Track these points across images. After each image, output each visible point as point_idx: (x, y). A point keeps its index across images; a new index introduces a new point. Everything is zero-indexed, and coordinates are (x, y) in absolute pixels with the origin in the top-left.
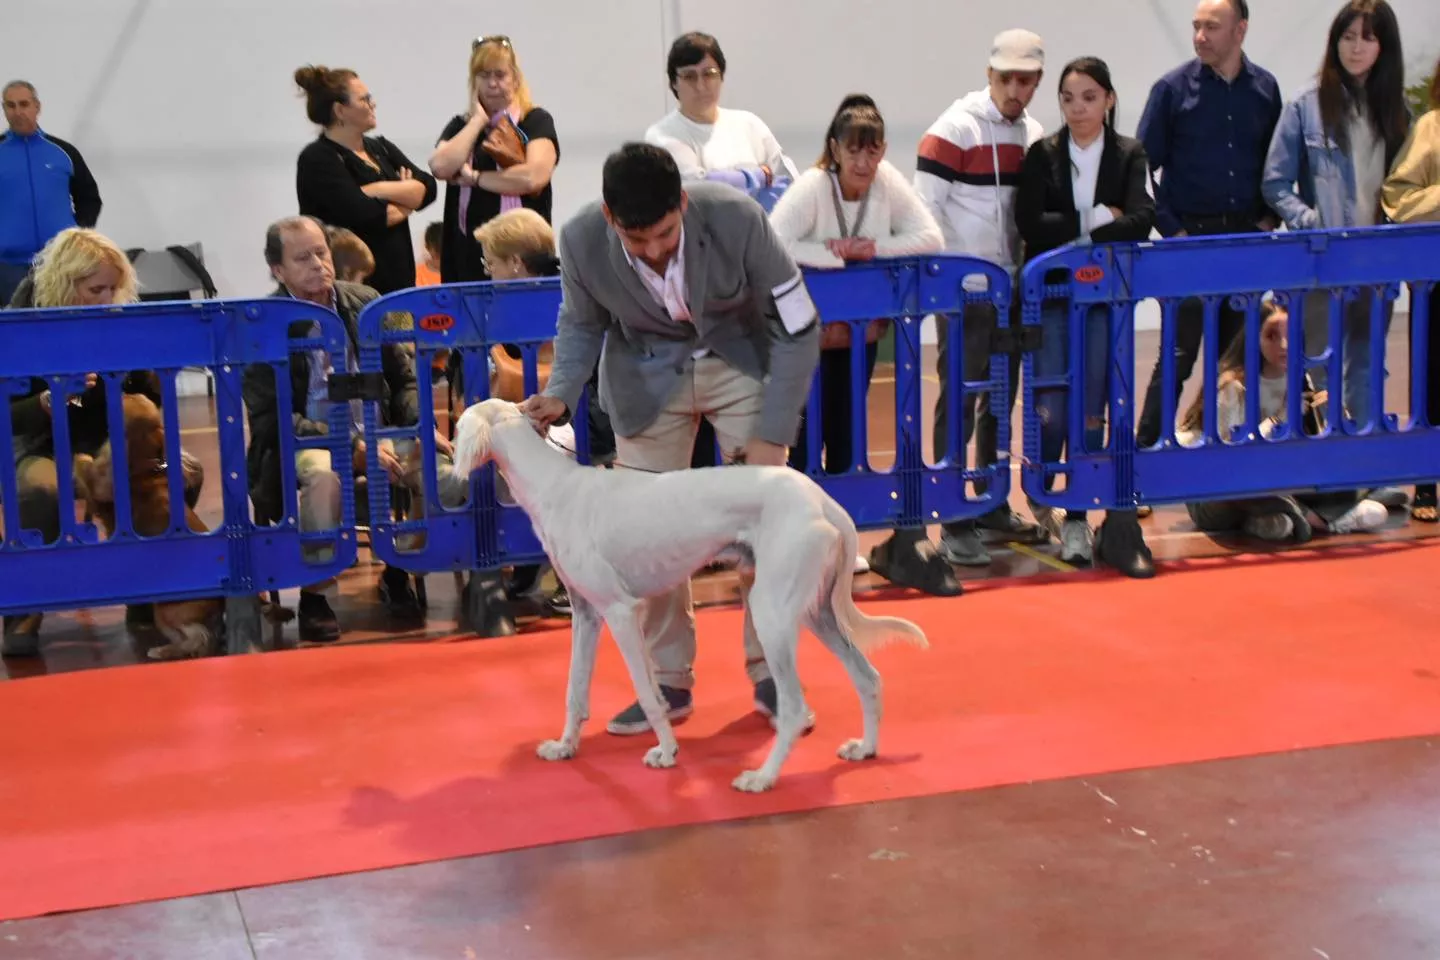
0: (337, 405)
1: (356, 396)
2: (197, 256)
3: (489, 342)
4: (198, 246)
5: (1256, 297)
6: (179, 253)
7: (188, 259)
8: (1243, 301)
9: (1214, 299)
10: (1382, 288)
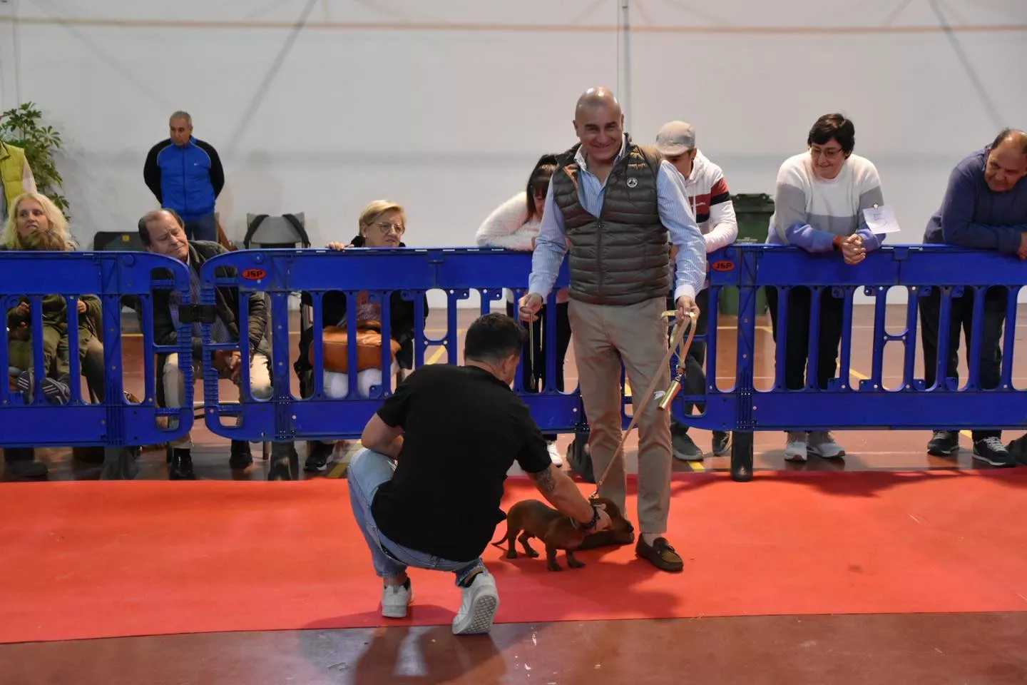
0: (184, 325)
1: (197, 321)
2: (300, 221)
3: (289, 289)
4: (302, 215)
5: (852, 289)
6: (289, 218)
7: (295, 223)
8: (841, 291)
9: (819, 289)
10: (950, 288)
